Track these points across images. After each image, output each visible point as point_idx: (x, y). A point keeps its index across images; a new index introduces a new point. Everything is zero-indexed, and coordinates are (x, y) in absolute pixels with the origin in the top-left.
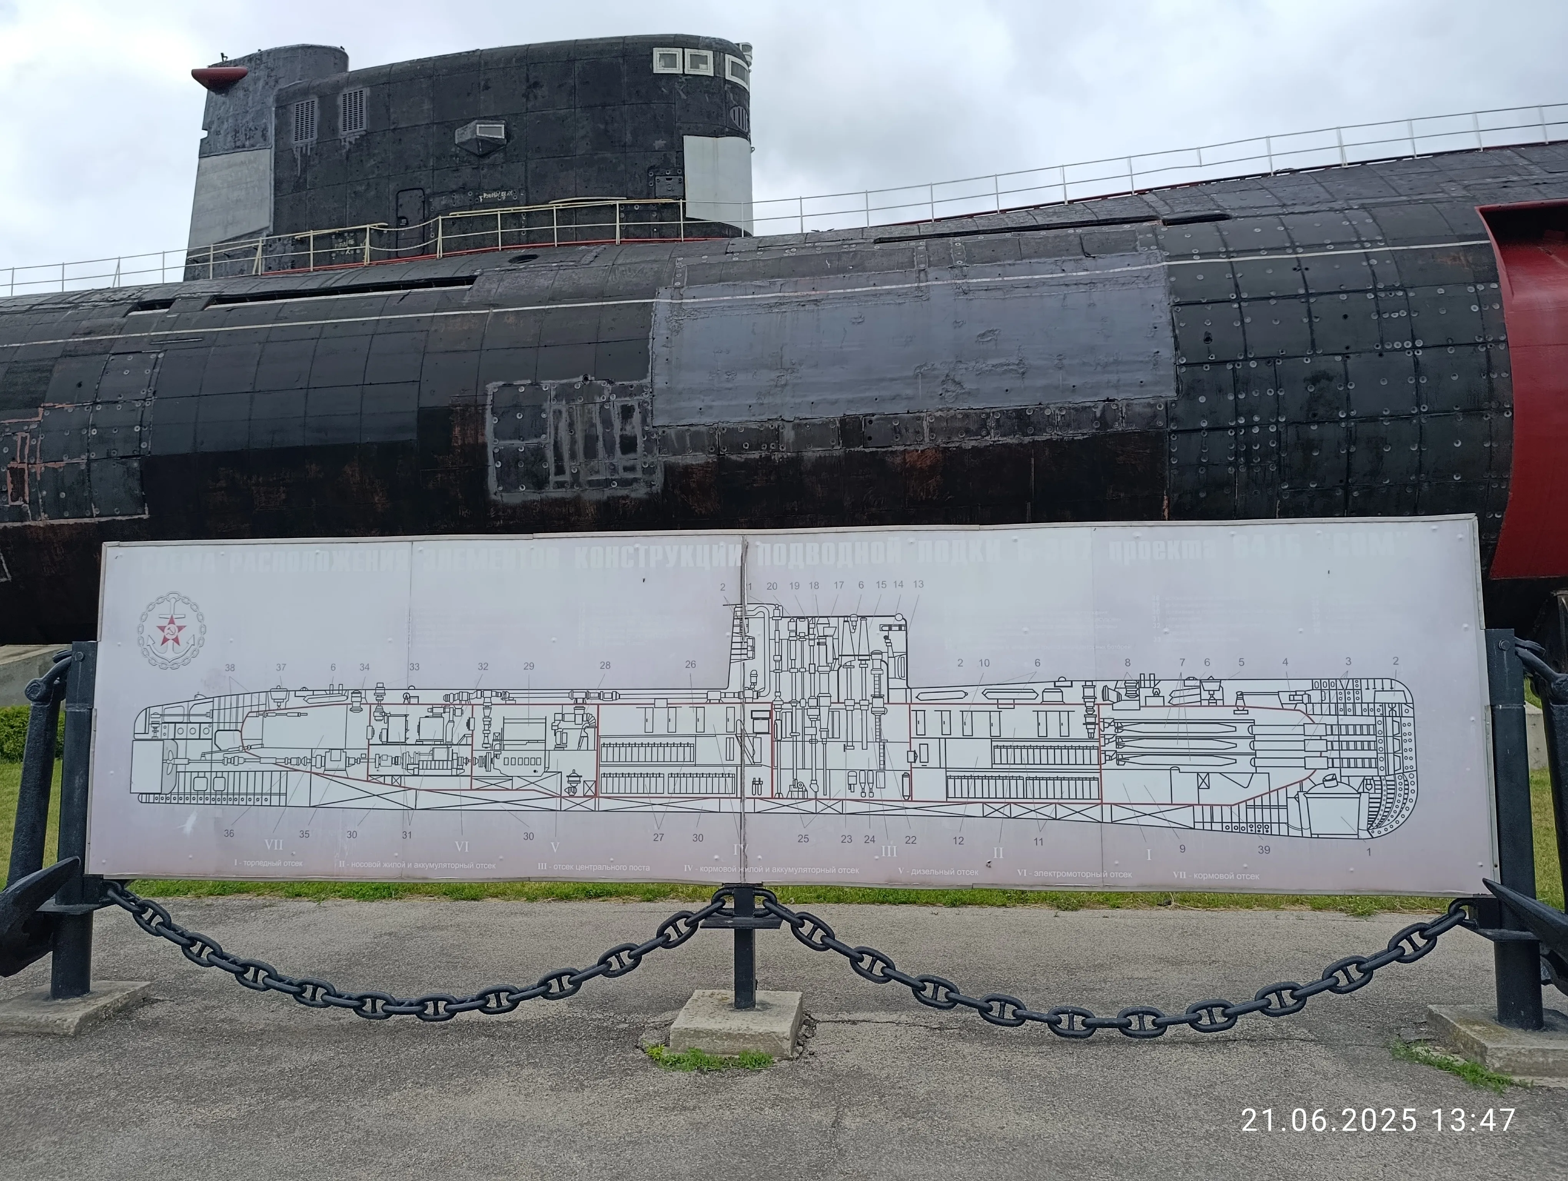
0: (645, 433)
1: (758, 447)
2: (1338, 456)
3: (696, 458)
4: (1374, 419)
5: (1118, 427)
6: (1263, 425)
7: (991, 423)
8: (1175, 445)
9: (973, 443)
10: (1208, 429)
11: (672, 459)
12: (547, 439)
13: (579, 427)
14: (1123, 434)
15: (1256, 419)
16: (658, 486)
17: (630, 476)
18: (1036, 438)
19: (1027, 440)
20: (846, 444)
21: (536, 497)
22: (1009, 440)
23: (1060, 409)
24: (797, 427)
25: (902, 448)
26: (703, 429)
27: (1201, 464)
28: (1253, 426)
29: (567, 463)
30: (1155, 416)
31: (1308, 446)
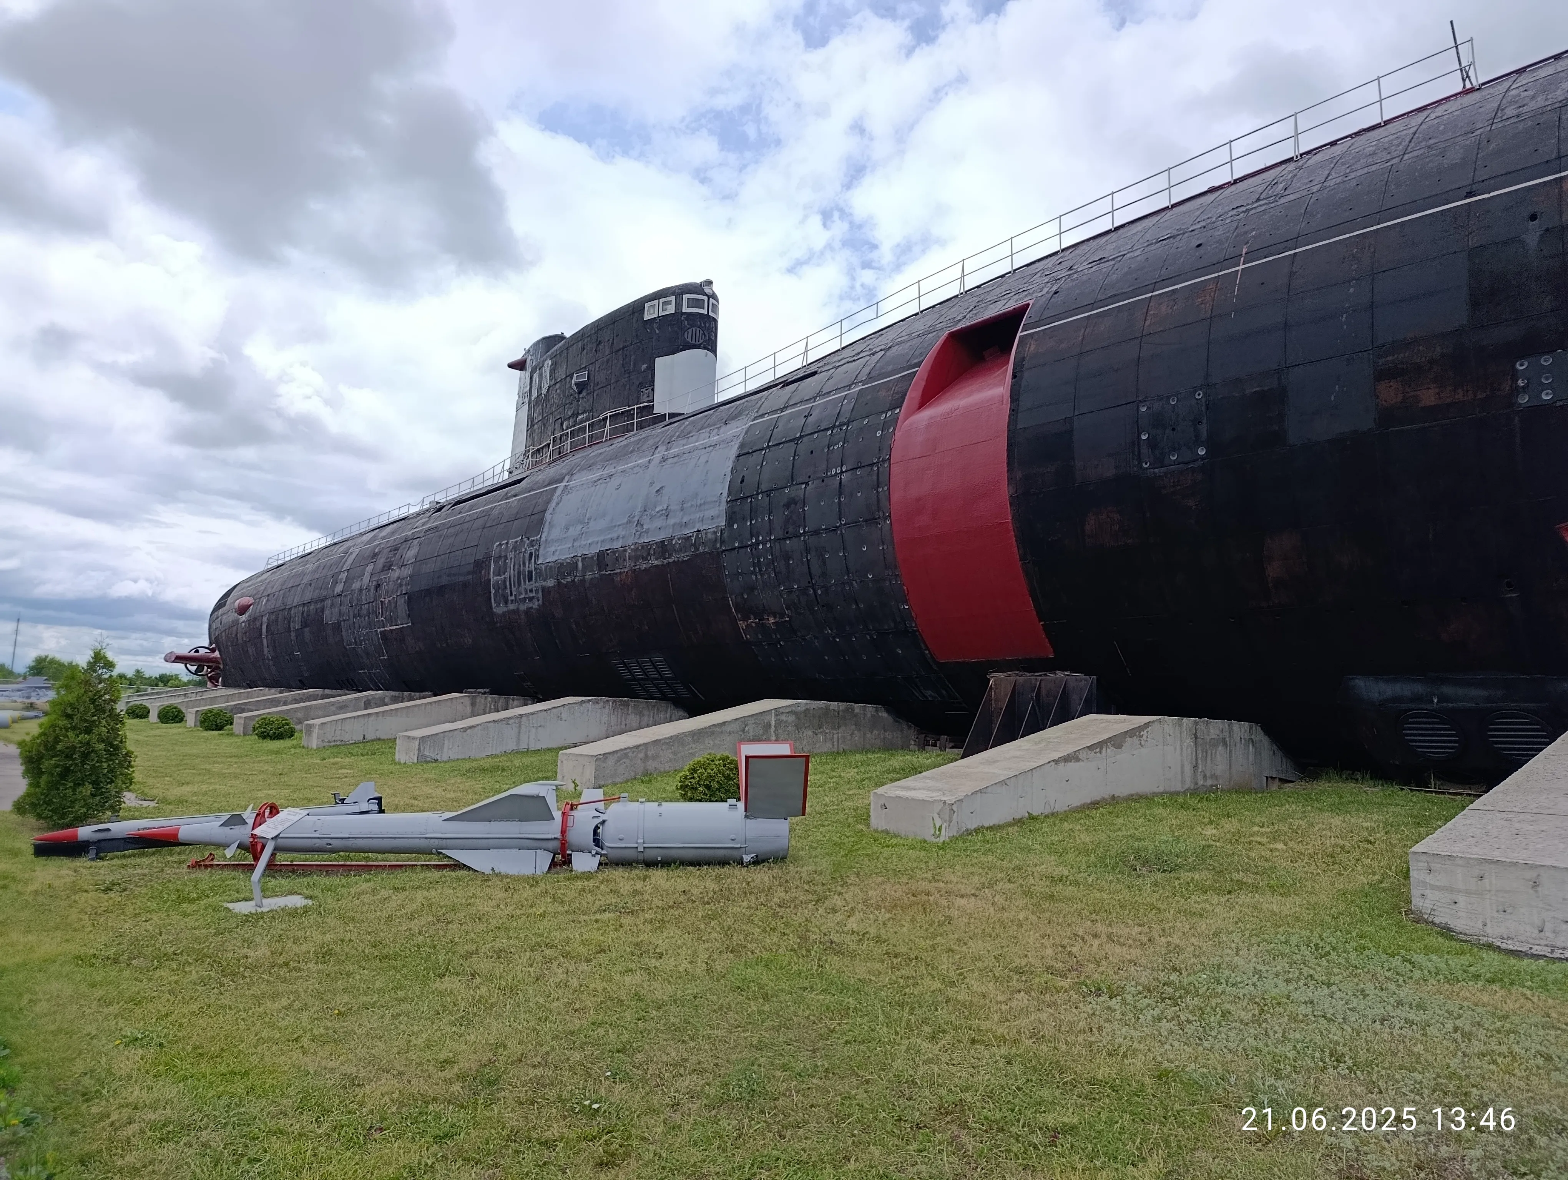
0: (536, 569)
1: (569, 574)
2: (803, 564)
3: (550, 583)
4: (816, 533)
5: (701, 549)
6: (764, 544)
7: (652, 552)
8: (727, 560)
9: (644, 566)
10: (739, 548)
11: (544, 584)
12: (507, 575)
13: (516, 567)
14: (704, 553)
15: (761, 538)
16: (540, 602)
17: (531, 595)
18: (670, 560)
19: (665, 561)
20: (600, 570)
21: (506, 609)
22: (657, 562)
23: (679, 539)
24: (583, 559)
25: (618, 571)
26: (553, 564)
27: (739, 574)
28: (758, 544)
29: (513, 589)
30: (716, 540)
31: (787, 557)
